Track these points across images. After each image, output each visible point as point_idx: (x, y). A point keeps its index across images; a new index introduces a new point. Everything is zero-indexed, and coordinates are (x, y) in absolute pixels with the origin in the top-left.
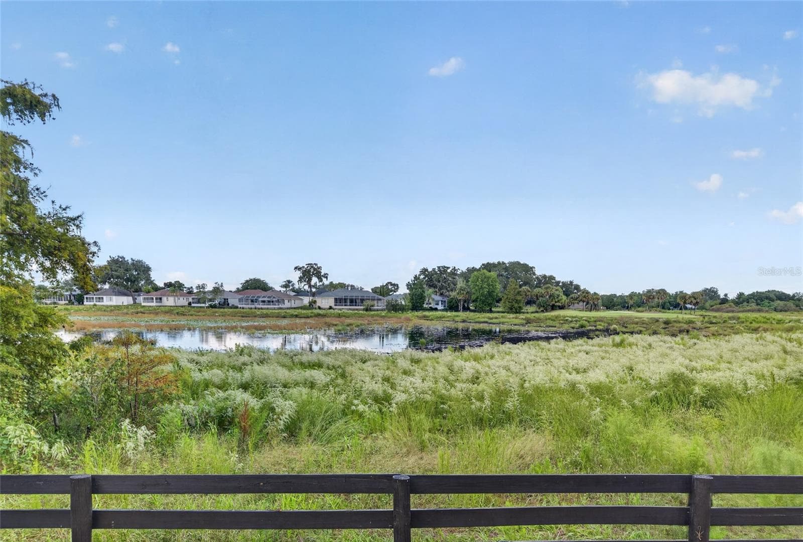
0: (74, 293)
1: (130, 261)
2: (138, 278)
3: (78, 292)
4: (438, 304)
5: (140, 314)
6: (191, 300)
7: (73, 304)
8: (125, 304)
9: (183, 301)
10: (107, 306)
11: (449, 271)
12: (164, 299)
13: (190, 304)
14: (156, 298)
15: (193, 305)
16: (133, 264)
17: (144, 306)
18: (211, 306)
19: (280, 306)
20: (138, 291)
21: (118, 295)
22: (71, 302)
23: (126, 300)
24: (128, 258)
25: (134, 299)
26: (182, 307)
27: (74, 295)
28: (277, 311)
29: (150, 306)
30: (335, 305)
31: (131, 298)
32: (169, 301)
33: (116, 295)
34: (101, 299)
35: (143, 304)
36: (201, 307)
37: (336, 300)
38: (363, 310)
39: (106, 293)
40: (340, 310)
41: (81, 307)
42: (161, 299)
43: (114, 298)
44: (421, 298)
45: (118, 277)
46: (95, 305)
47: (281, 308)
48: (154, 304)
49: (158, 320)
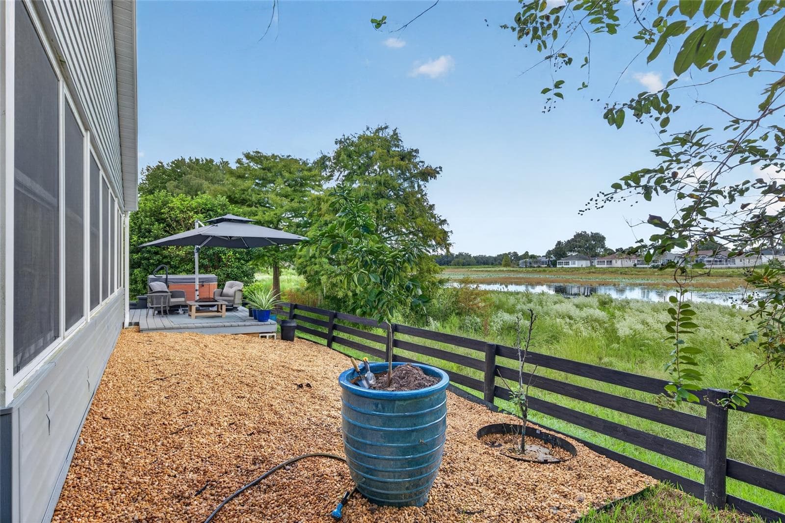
0: (551, 259)
1: (590, 234)
2: (596, 246)
3: (554, 258)
5: (591, 274)
6: (636, 262)
7: (550, 267)
8: (584, 266)
9: (629, 263)
10: (571, 268)
12: (614, 261)
13: (635, 265)
14: (607, 261)
15: (638, 266)
16: (592, 236)
17: (597, 268)
18: (654, 267)
19: (729, 265)
20: (596, 255)
21: (579, 260)
22: (549, 266)
23: (585, 264)
24: (589, 232)
25: (592, 263)
26: (627, 268)
27: (551, 261)
28: (722, 271)
29: (602, 268)
31: (589, 262)
32: (618, 263)
33: (578, 260)
34: (567, 263)
35: (597, 266)
36: (643, 268)
39: (572, 257)
41: (554, 269)
42: (611, 262)
43: (576, 262)
45: (580, 247)
46: (563, 267)
47: (729, 268)
48: (605, 266)
49: (608, 278)
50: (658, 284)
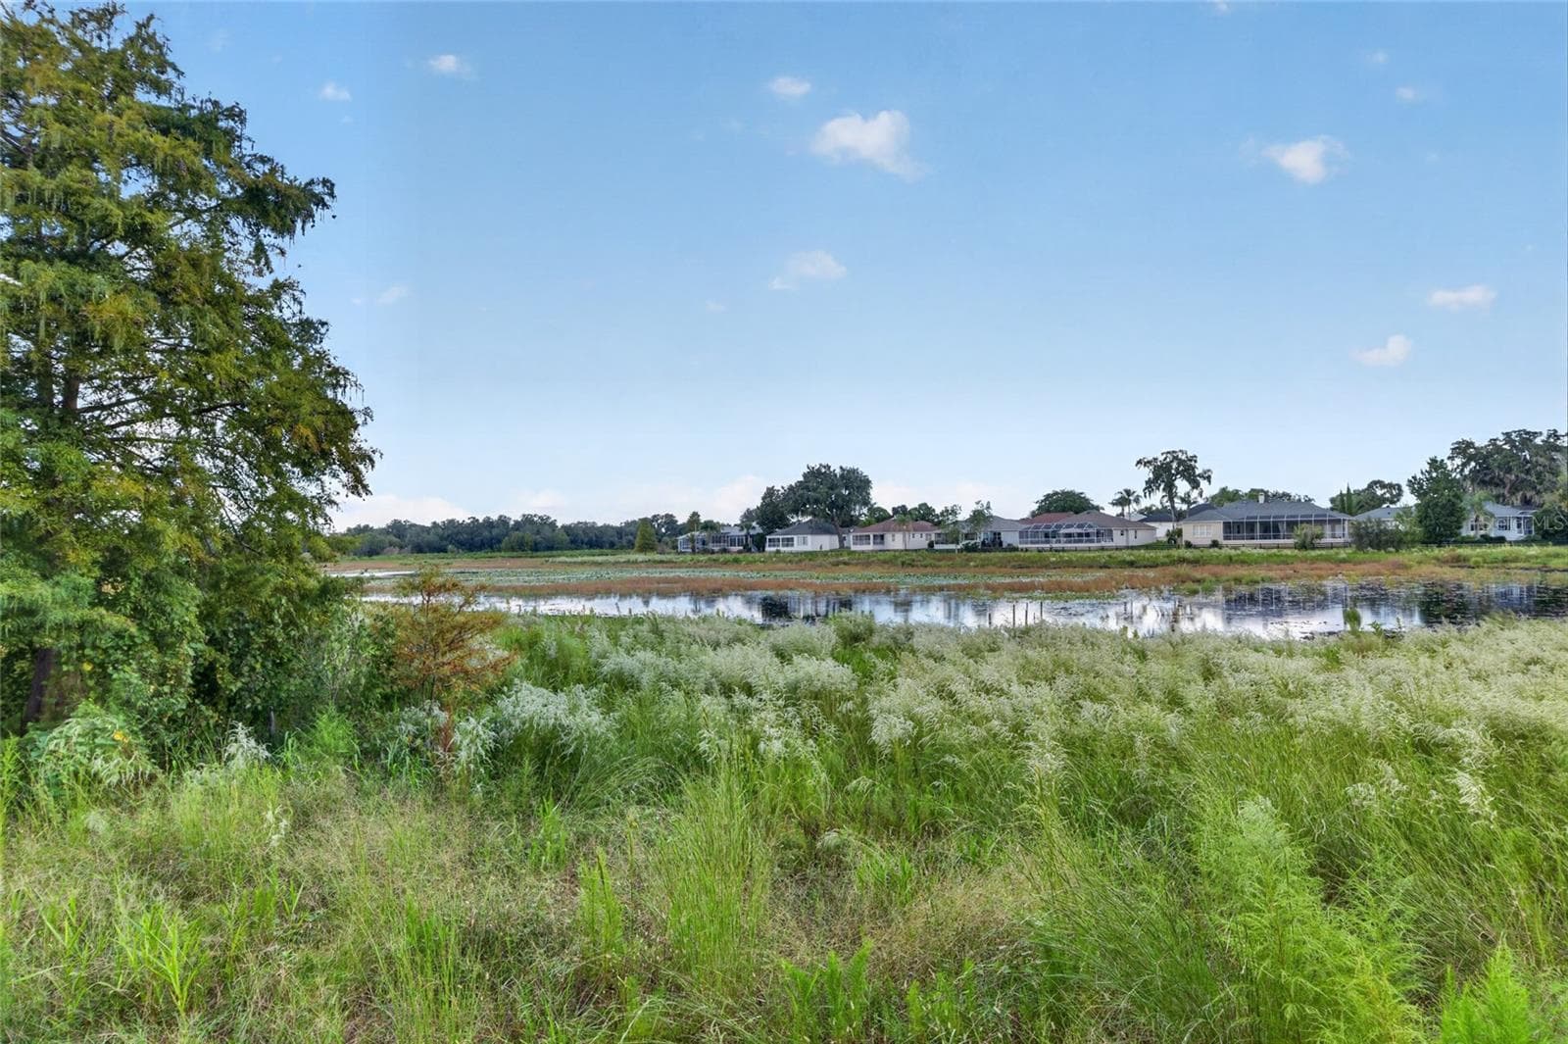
0: (752, 532)
1: (838, 472)
2: (850, 501)
3: (759, 530)
4: (1506, 528)
5: (841, 566)
6: (933, 539)
7: (749, 550)
8: (826, 548)
9: (919, 541)
10: (796, 554)
11: (1538, 441)
12: (888, 537)
13: (931, 545)
14: (875, 536)
15: (936, 547)
16: (842, 476)
17: (855, 552)
18: (967, 549)
19: (1103, 544)
20: (851, 522)
21: (817, 534)
22: (747, 549)
23: (827, 542)
24: (836, 468)
25: (842, 540)
26: (916, 550)
27: (752, 536)
28: (1092, 555)
29: (863, 552)
30: (1226, 538)
31: (836, 538)
32: (896, 542)
33: (812, 534)
34: (789, 542)
35: (853, 548)
36: (948, 551)
37: (1227, 526)
38: (1296, 547)
39: (801, 529)
40: (1235, 548)
41: (757, 555)
42: (882, 537)
43: (809, 538)
44: (1452, 514)
45: (817, 501)
46: (778, 552)
47: (1103, 549)
48: (871, 547)
49: (875, 575)
50: (975, 587)
